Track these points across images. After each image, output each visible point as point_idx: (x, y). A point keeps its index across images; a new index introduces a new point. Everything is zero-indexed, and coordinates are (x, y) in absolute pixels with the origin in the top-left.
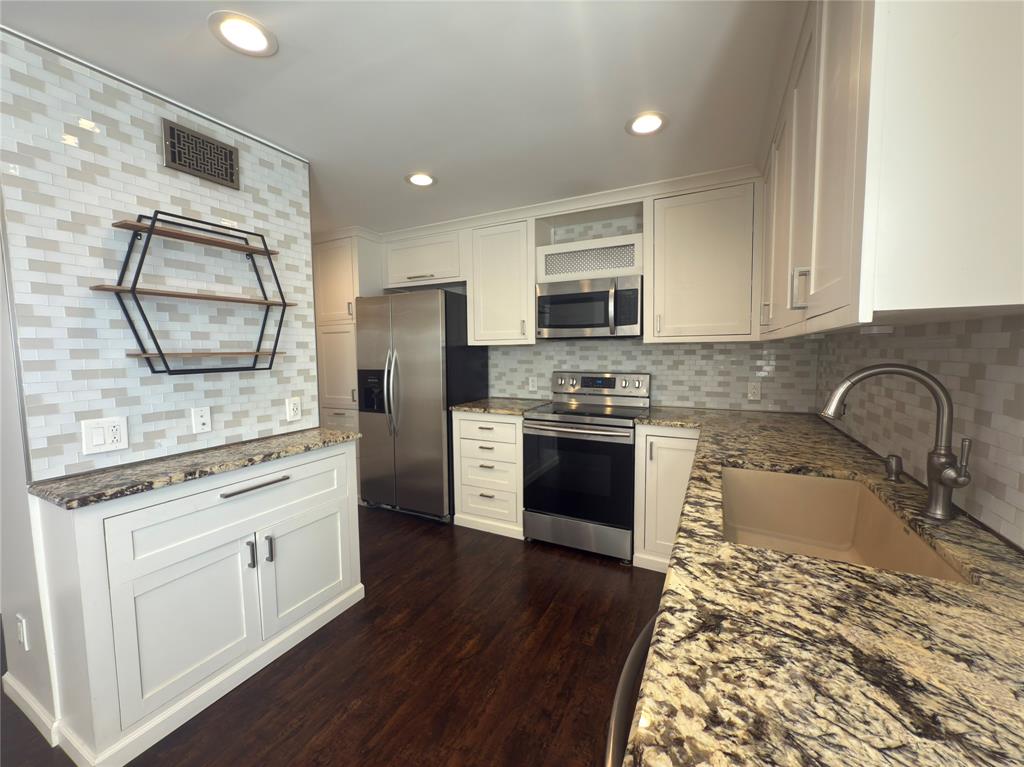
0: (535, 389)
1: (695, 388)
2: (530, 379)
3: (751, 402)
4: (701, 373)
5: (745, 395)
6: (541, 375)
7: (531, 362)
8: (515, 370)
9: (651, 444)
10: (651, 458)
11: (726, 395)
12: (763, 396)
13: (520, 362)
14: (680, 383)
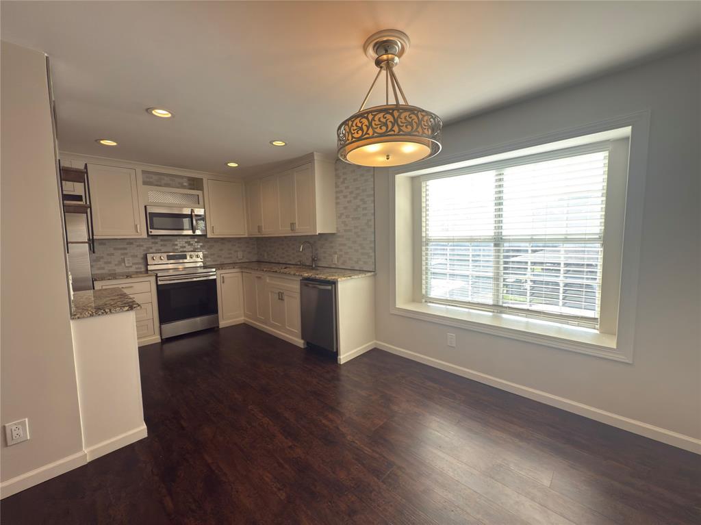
0: (131, 265)
1: (219, 256)
2: (126, 259)
3: (239, 259)
4: (221, 250)
5: (237, 257)
6: (134, 256)
7: (125, 249)
8: (113, 254)
9: (223, 277)
10: (223, 282)
11: (231, 258)
12: (243, 257)
13: (115, 249)
14: (214, 254)
